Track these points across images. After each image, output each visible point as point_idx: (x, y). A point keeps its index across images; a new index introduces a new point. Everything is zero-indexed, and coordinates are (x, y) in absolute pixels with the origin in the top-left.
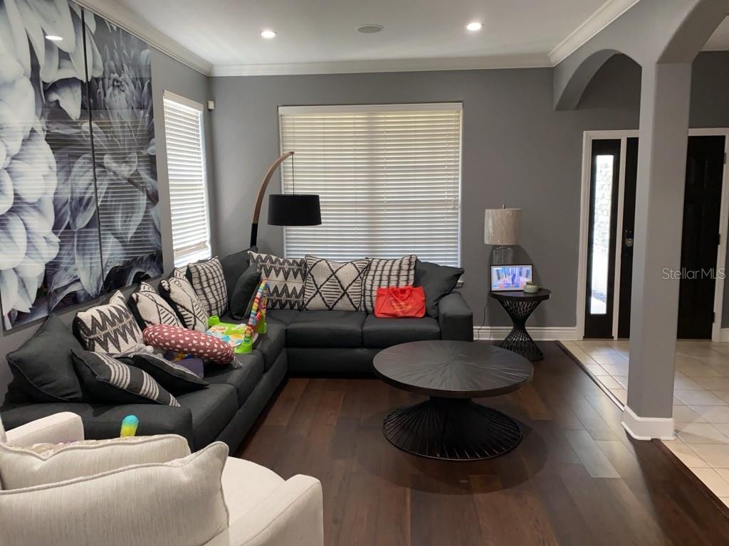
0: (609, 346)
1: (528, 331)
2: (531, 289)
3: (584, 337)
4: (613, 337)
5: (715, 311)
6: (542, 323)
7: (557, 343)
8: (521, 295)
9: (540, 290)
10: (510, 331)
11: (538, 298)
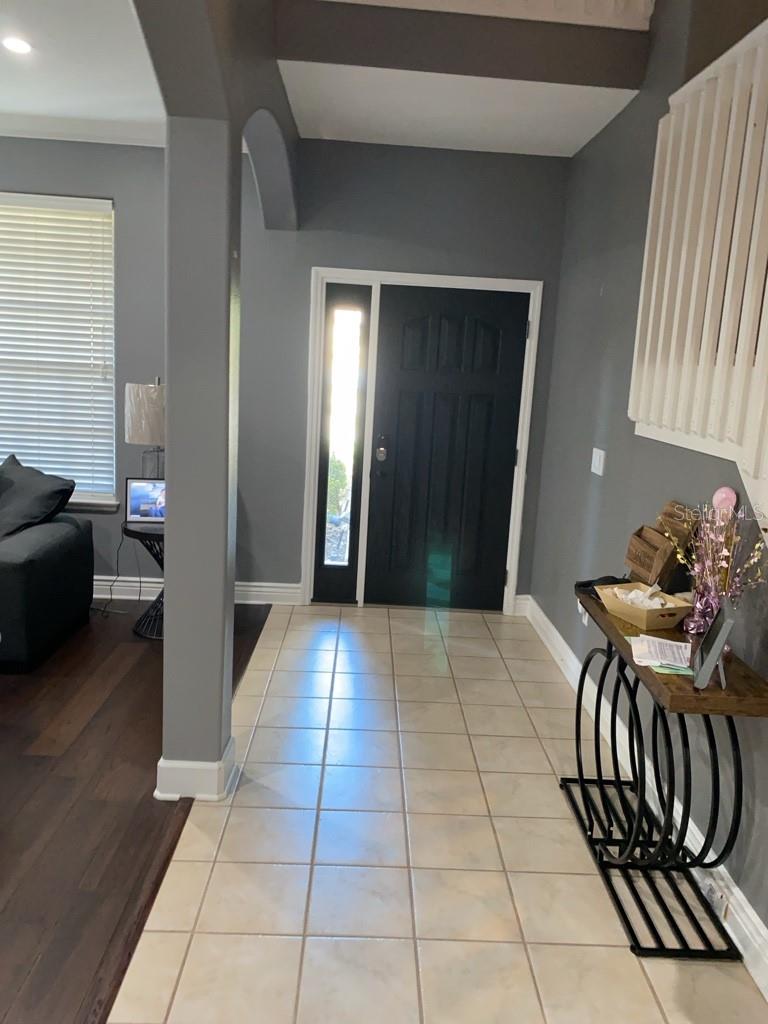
3: (313, 600)
4: (356, 602)
5: (508, 568)
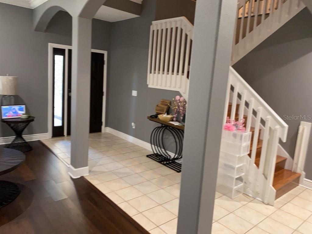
0: (63, 140)
1: (24, 137)
2: (25, 117)
3: (52, 137)
4: (64, 136)
5: (102, 121)
6: (31, 132)
7: (39, 141)
8: (20, 120)
9: (29, 117)
10: (14, 138)
11: (29, 121)
